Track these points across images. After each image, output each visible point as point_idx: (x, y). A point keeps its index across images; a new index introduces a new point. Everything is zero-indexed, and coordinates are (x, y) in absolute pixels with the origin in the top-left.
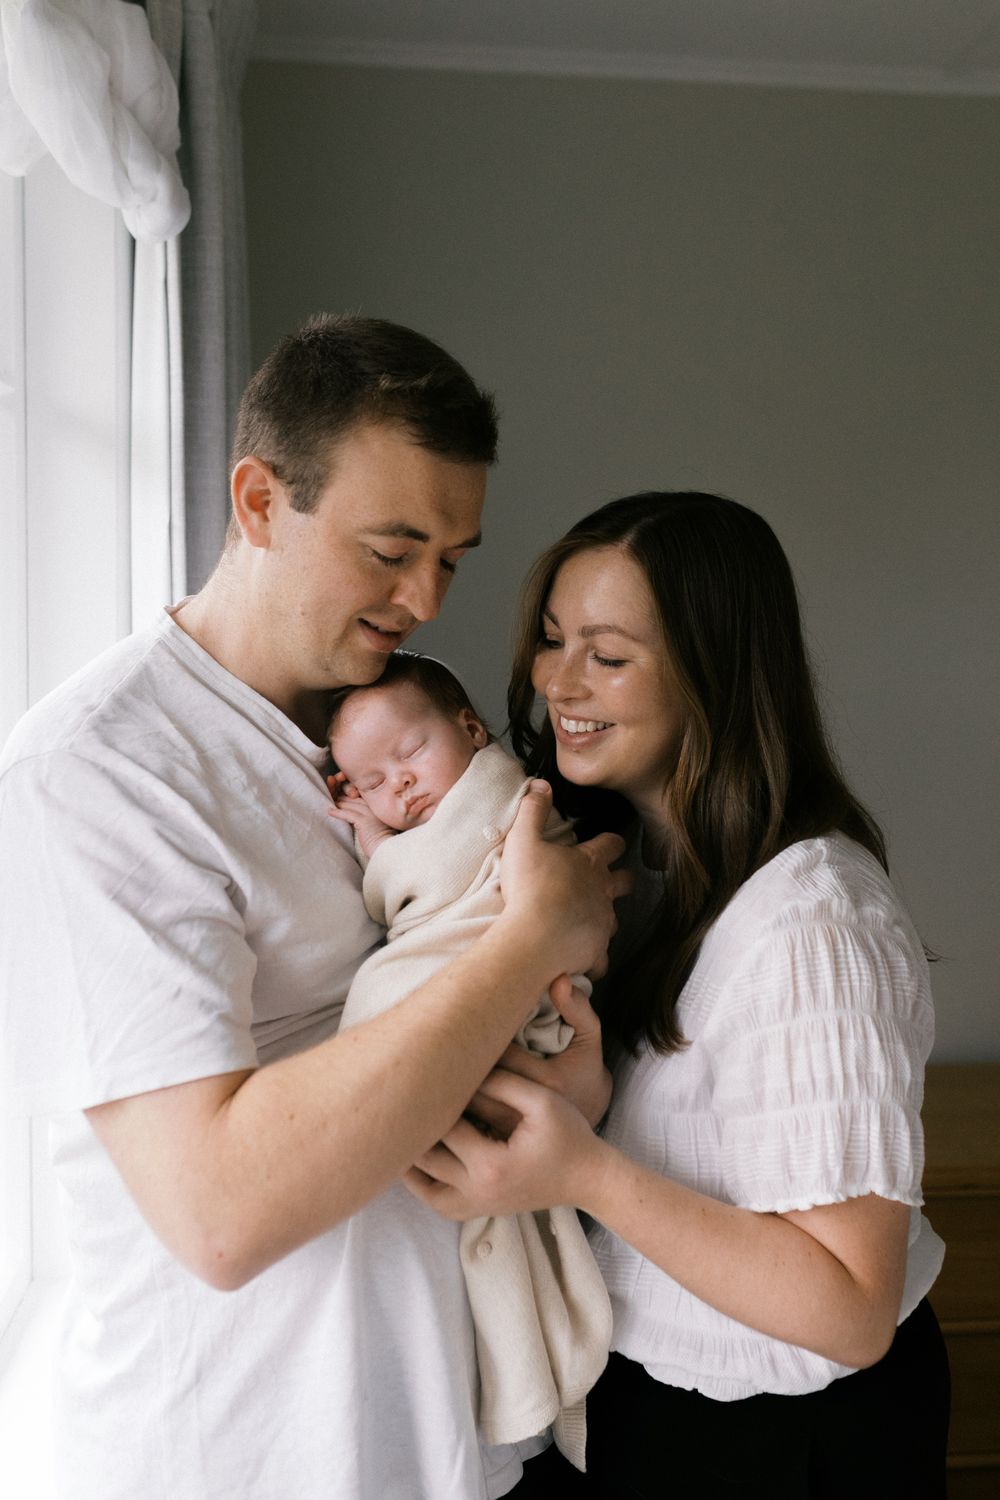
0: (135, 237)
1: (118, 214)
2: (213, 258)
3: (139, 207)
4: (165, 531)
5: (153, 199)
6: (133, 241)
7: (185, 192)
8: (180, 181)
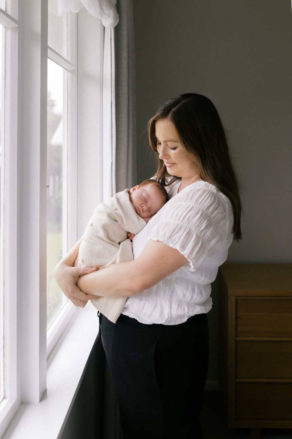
0: (105, 26)
1: (101, 21)
2: (124, 33)
3: (106, 19)
4: (110, 103)
5: (110, 16)
6: (104, 28)
7: (118, 15)
8: (116, 12)
